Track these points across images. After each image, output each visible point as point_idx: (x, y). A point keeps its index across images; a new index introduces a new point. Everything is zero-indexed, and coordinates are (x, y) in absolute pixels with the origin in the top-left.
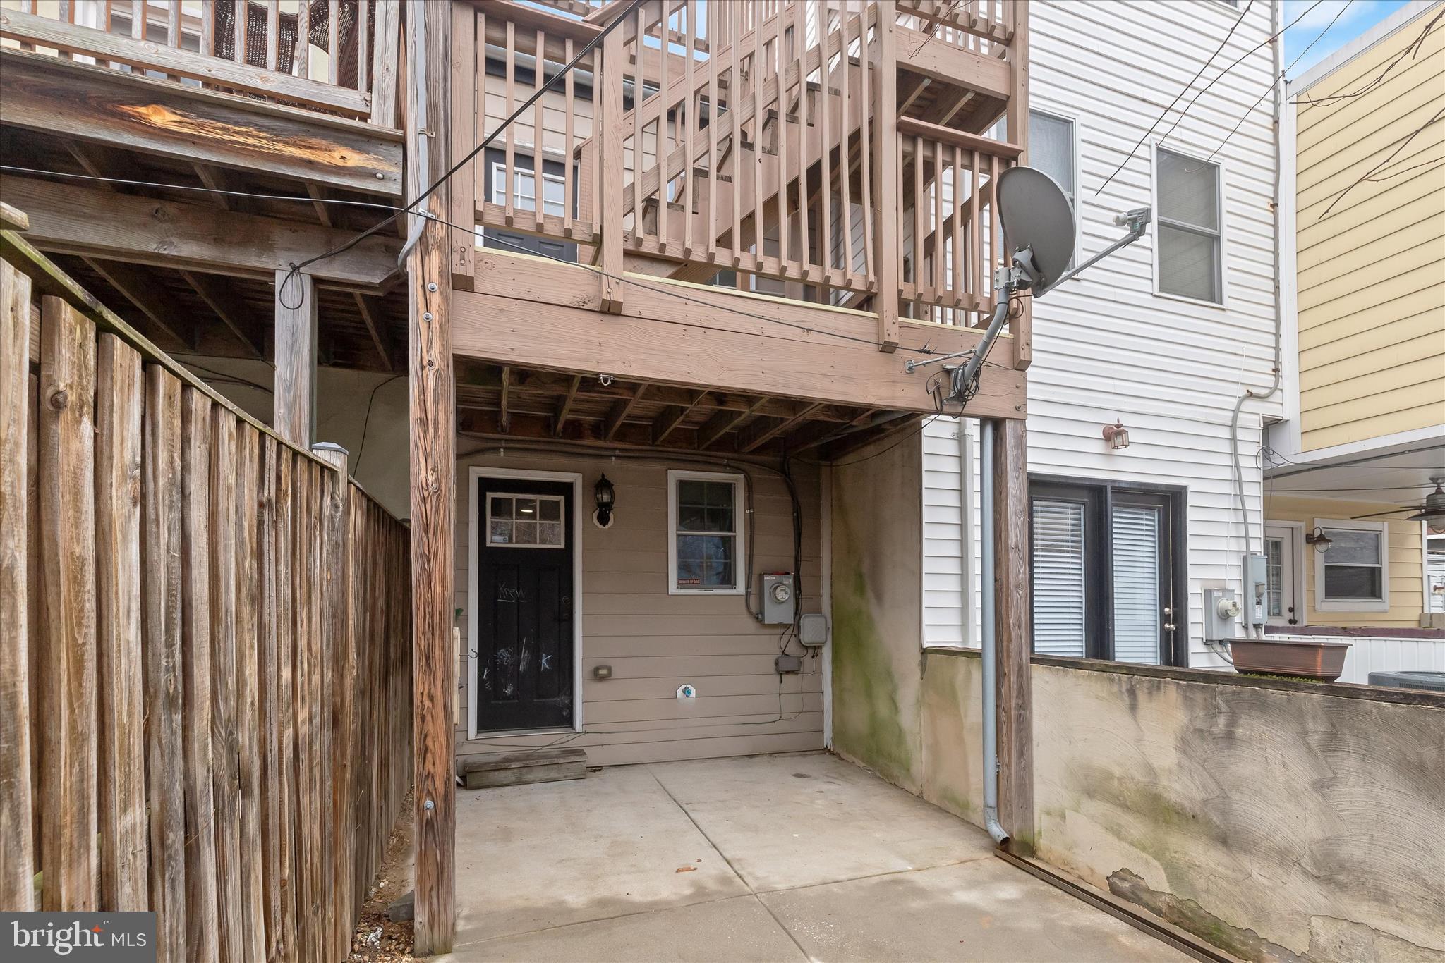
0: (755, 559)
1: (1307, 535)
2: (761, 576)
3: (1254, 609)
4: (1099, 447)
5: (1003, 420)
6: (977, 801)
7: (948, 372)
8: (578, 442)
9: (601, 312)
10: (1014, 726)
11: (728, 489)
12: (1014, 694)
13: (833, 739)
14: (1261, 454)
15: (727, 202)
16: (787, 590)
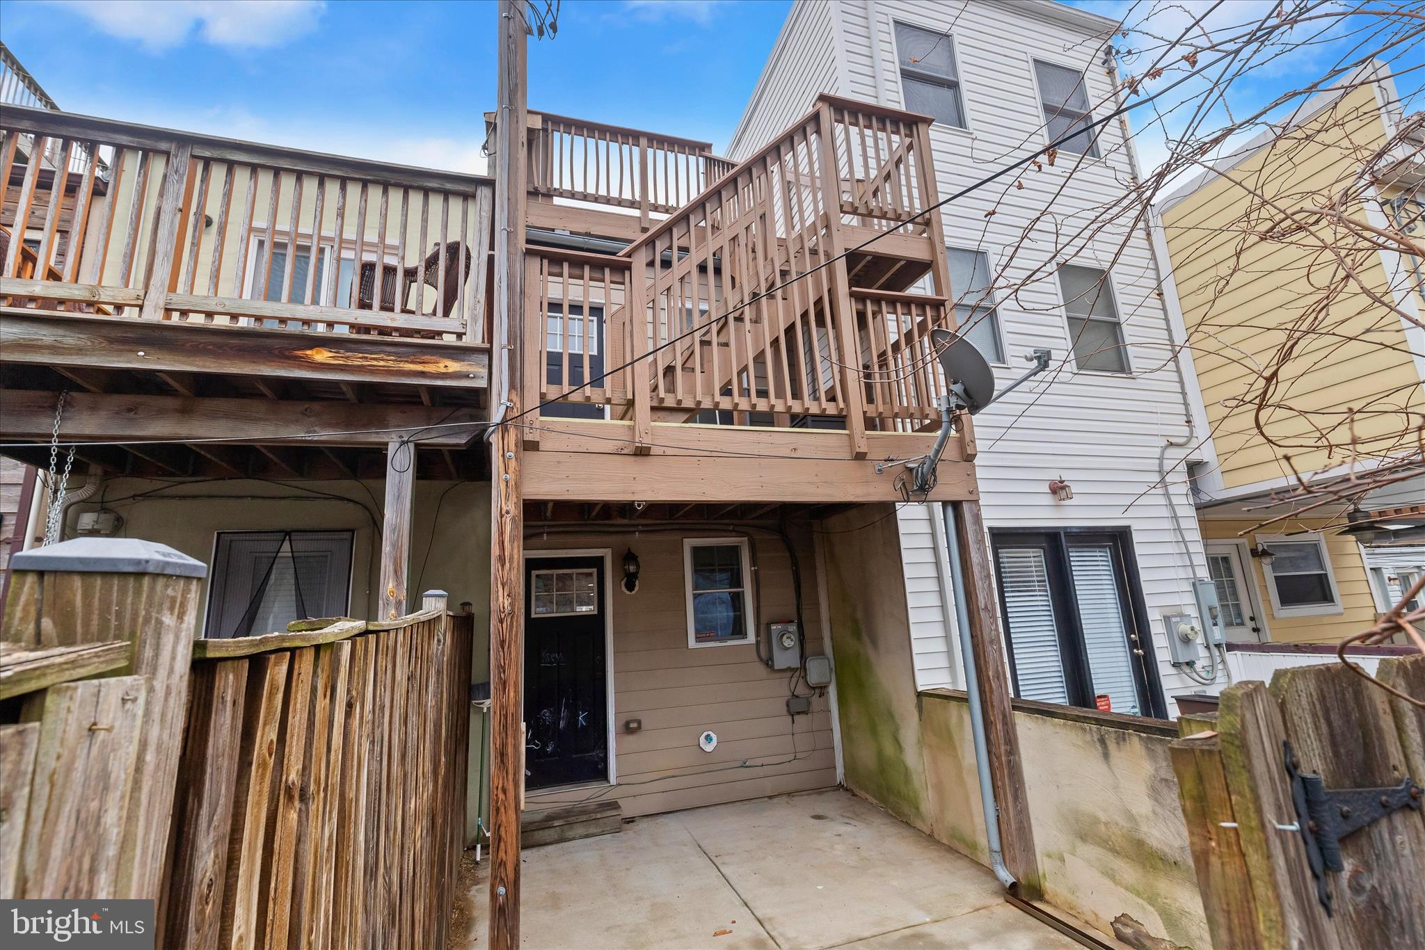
0: (763, 610)
1: (1251, 550)
2: (768, 625)
3: (1212, 631)
4: (1048, 500)
5: (961, 502)
6: (982, 841)
7: (911, 470)
8: (607, 522)
9: (635, 455)
10: (1006, 772)
11: (734, 551)
12: (1002, 742)
13: (845, 774)
14: (1190, 492)
15: (726, 363)
16: (793, 637)
